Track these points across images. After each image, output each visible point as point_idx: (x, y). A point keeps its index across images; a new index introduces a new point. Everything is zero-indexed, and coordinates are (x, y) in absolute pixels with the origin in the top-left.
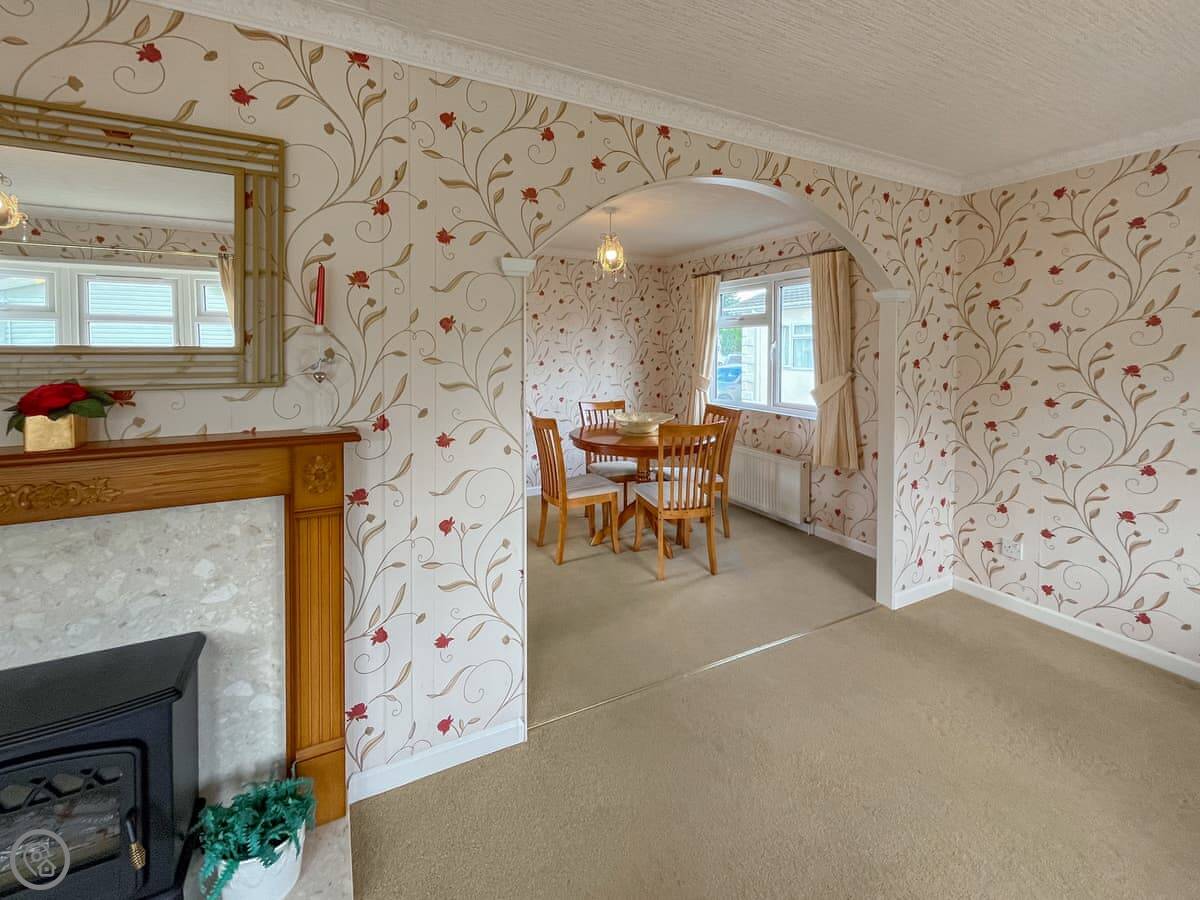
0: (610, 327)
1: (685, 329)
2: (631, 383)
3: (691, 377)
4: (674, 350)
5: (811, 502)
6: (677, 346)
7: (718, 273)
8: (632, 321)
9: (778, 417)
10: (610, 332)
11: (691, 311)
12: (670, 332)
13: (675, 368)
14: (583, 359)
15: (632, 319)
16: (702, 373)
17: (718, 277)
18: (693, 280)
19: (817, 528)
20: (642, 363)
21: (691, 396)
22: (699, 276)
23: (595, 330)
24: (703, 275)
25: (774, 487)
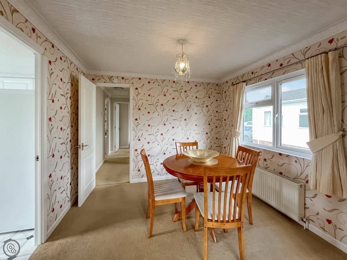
0: (195, 109)
1: (228, 109)
2: (204, 133)
3: (231, 131)
4: (223, 119)
5: (305, 208)
6: (225, 117)
7: (244, 82)
8: (205, 107)
9: (280, 154)
10: (195, 111)
11: (231, 101)
12: (222, 112)
13: (224, 127)
14: (183, 122)
15: (205, 106)
16: (236, 129)
17: (244, 84)
18: (232, 87)
19: (310, 225)
20: (209, 124)
21: (231, 140)
22: (235, 85)
23: (188, 110)
24: (237, 84)
25: (279, 194)
